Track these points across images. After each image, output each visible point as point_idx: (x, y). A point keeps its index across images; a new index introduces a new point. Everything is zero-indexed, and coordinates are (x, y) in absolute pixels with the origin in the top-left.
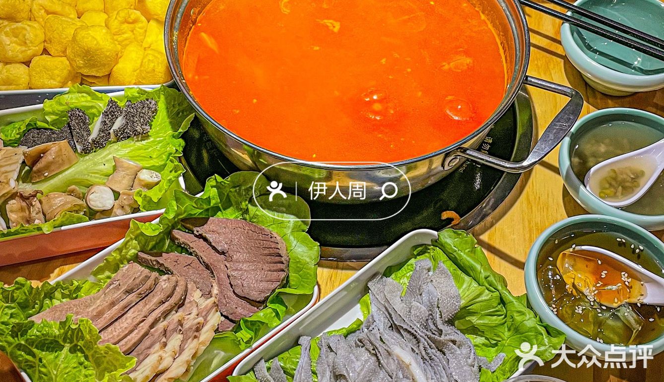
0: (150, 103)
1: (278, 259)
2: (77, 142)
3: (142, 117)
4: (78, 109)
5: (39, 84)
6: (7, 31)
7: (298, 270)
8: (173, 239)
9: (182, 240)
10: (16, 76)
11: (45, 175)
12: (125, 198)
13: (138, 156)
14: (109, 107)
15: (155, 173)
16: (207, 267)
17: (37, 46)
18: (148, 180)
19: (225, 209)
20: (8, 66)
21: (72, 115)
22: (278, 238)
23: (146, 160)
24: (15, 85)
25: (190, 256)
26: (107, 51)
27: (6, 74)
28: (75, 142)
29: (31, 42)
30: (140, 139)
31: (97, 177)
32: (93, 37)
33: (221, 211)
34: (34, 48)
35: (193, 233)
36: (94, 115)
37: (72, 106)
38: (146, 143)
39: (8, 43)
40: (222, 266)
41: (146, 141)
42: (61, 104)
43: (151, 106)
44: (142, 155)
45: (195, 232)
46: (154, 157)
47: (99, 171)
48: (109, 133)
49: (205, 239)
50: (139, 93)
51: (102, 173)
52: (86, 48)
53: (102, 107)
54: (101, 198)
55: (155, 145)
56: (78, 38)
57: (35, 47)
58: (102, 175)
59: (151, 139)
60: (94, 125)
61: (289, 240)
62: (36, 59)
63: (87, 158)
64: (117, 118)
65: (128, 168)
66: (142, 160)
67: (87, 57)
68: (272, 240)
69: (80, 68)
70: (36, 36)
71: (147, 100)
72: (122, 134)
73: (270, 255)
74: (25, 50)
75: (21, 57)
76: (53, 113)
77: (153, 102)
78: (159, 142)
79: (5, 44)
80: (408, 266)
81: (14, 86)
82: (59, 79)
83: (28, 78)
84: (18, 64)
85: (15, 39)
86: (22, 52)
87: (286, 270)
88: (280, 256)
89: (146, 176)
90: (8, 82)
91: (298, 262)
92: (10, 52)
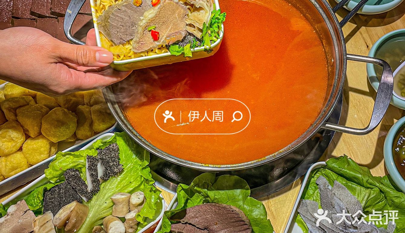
0: (113, 147)
1: (242, 223)
2: (82, 195)
3: (114, 161)
4: (69, 170)
5: (34, 161)
7: (257, 225)
10: (18, 163)
11: (75, 231)
12: (131, 222)
13: (123, 187)
14: (90, 162)
15: (138, 193)
18: (138, 202)
19: (191, 197)
20: (9, 158)
22: (237, 210)
27: (10, 165)
28: (80, 195)
29: (16, 138)
31: (105, 212)
33: (190, 199)
34: (20, 141)
35: (180, 222)
36: (81, 168)
37: (65, 170)
38: (123, 175)
39: (1, 144)
41: (123, 174)
42: (57, 171)
43: (114, 148)
44: (125, 184)
45: (182, 222)
46: (132, 181)
47: (105, 208)
48: (98, 180)
49: (190, 224)
50: (103, 143)
51: (107, 208)
53: (84, 162)
55: (130, 173)
57: (20, 139)
58: (107, 209)
59: (126, 171)
61: (244, 208)
62: (25, 146)
63: (92, 202)
64: (97, 166)
65: (123, 202)
66: (127, 188)
68: (233, 212)
71: (110, 145)
72: (106, 177)
73: (236, 222)
74: (15, 145)
75: (14, 149)
76: (54, 177)
77: (114, 145)
78: (131, 170)
80: (311, 184)
81: (19, 169)
82: (46, 152)
83: (25, 160)
84: (14, 154)
86: (13, 146)
87: (250, 228)
88: (243, 221)
89: (136, 199)
90: (14, 169)
91: (255, 220)
92: (6, 150)
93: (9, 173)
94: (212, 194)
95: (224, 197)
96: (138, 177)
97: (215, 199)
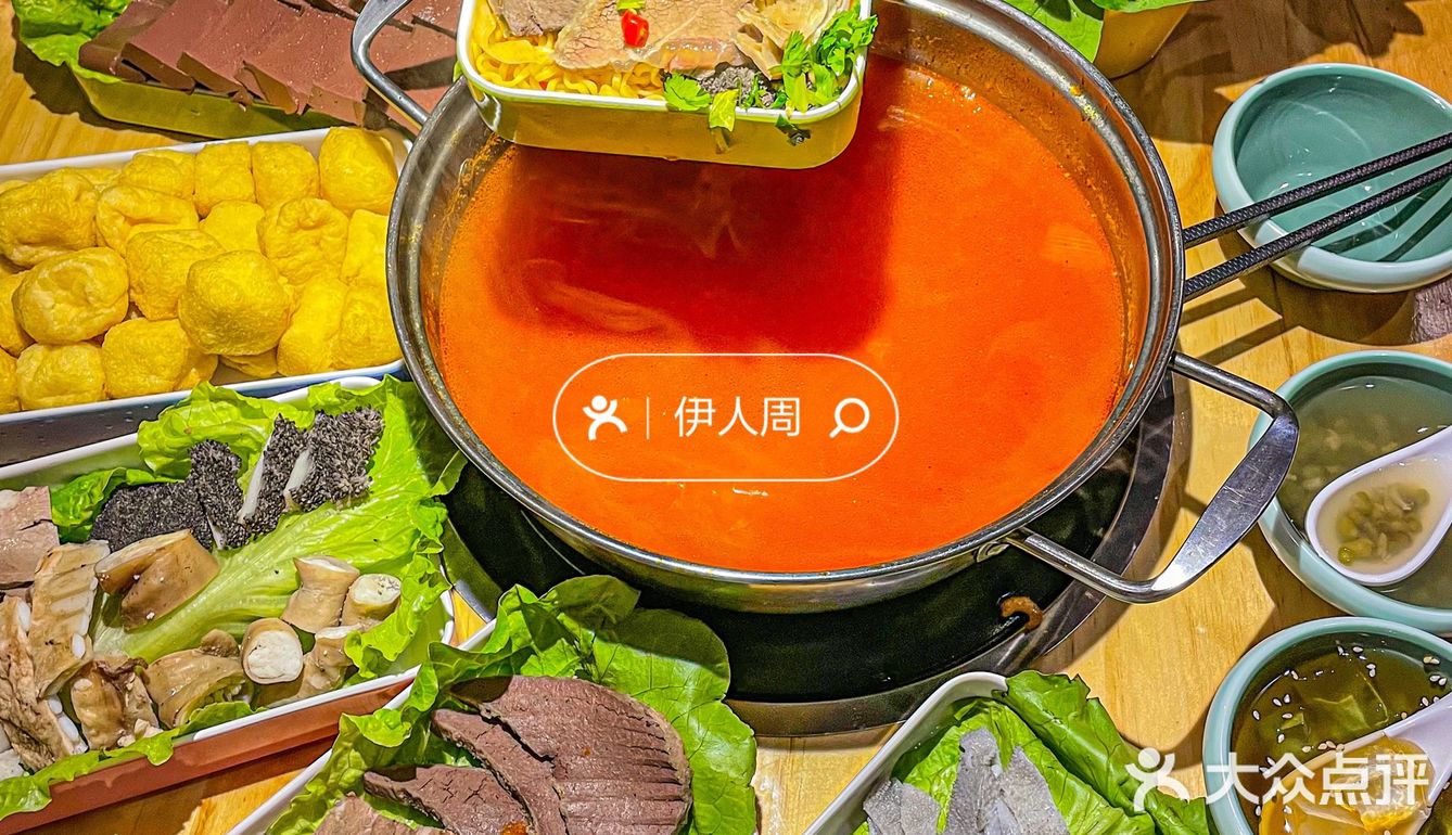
0: (366, 417)
1: (665, 773)
2: (214, 524)
3: (349, 456)
4: (212, 443)
5: (125, 386)
6: (45, 279)
7: (712, 797)
8: (437, 731)
9: (456, 734)
10: (74, 375)
11: (148, 617)
12: (325, 652)
13: (347, 545)
14: (278, 436)
15: (386, 579)
16: (515, 796)
17: (113, 305)
18: (373, 601)
19: (542, 649)
20: (56, 352)
21: (198, 462)
22: (664, 726)
23: (368, 550)
24: (74, 392)
25: (476, 769)
26: (263, 309)
27: (50, 373)
28: (211, 524)
29: (99, 299)
30: (349, 504)
31: (264, 602)
32: (231, 283)
33: (535, 654)
34: (107, 311)
35: (478, 712)
36: (249, 452)
37: (199, 437)
38: (364, 510)
39: (49, 304)
40: (548, 792)
41: (364, 506)
42: (174, 433)
43: (368, 423)
44: (356, 540)
45: (484, 713)
46: (382, 538)
47: (267, 589)
48: (282, 497)
49: (506, 727)
50: (339, 397)
51: (273, 589)
52: (216, 309)
53: (264, 435)
54: (273, 656)
55: (383, 513)
56: (200, 286)
57: (110, 307)
58: (275, 593)
59: (374, 501)
60: (250, 477)
61: (688, 728)
62: (114, 333)
63: (238, 558)
64: (296, 457)
65: (326, 582)
66: (358, 551)
67: (223, 326)
68: (649, 730)
69: (210, 347)
70: (108, 284)
71: (360, 410)
72: (308, 498)
73: (649, 763)
74: (88, 318)
75: (80, 332)
76: (161, 452)
77: (372, 414)
78: (392, 504)
79: (44, 308)
80: (944, 744)
81: (72, 396)
82: (167, 373)
83: (101, 375)
84: (75, 347)
85: (64, 293)
86: (82, 322)
87: (686, 797)
88: (670, 767)
89: (368, 593)
90: (57, 389)
91: (711, 778)
92: (56, 323)
93: (41, 397)
94: (604, 652)
95: (640, 675)
96: (405, 529)
97: (610, 672)
